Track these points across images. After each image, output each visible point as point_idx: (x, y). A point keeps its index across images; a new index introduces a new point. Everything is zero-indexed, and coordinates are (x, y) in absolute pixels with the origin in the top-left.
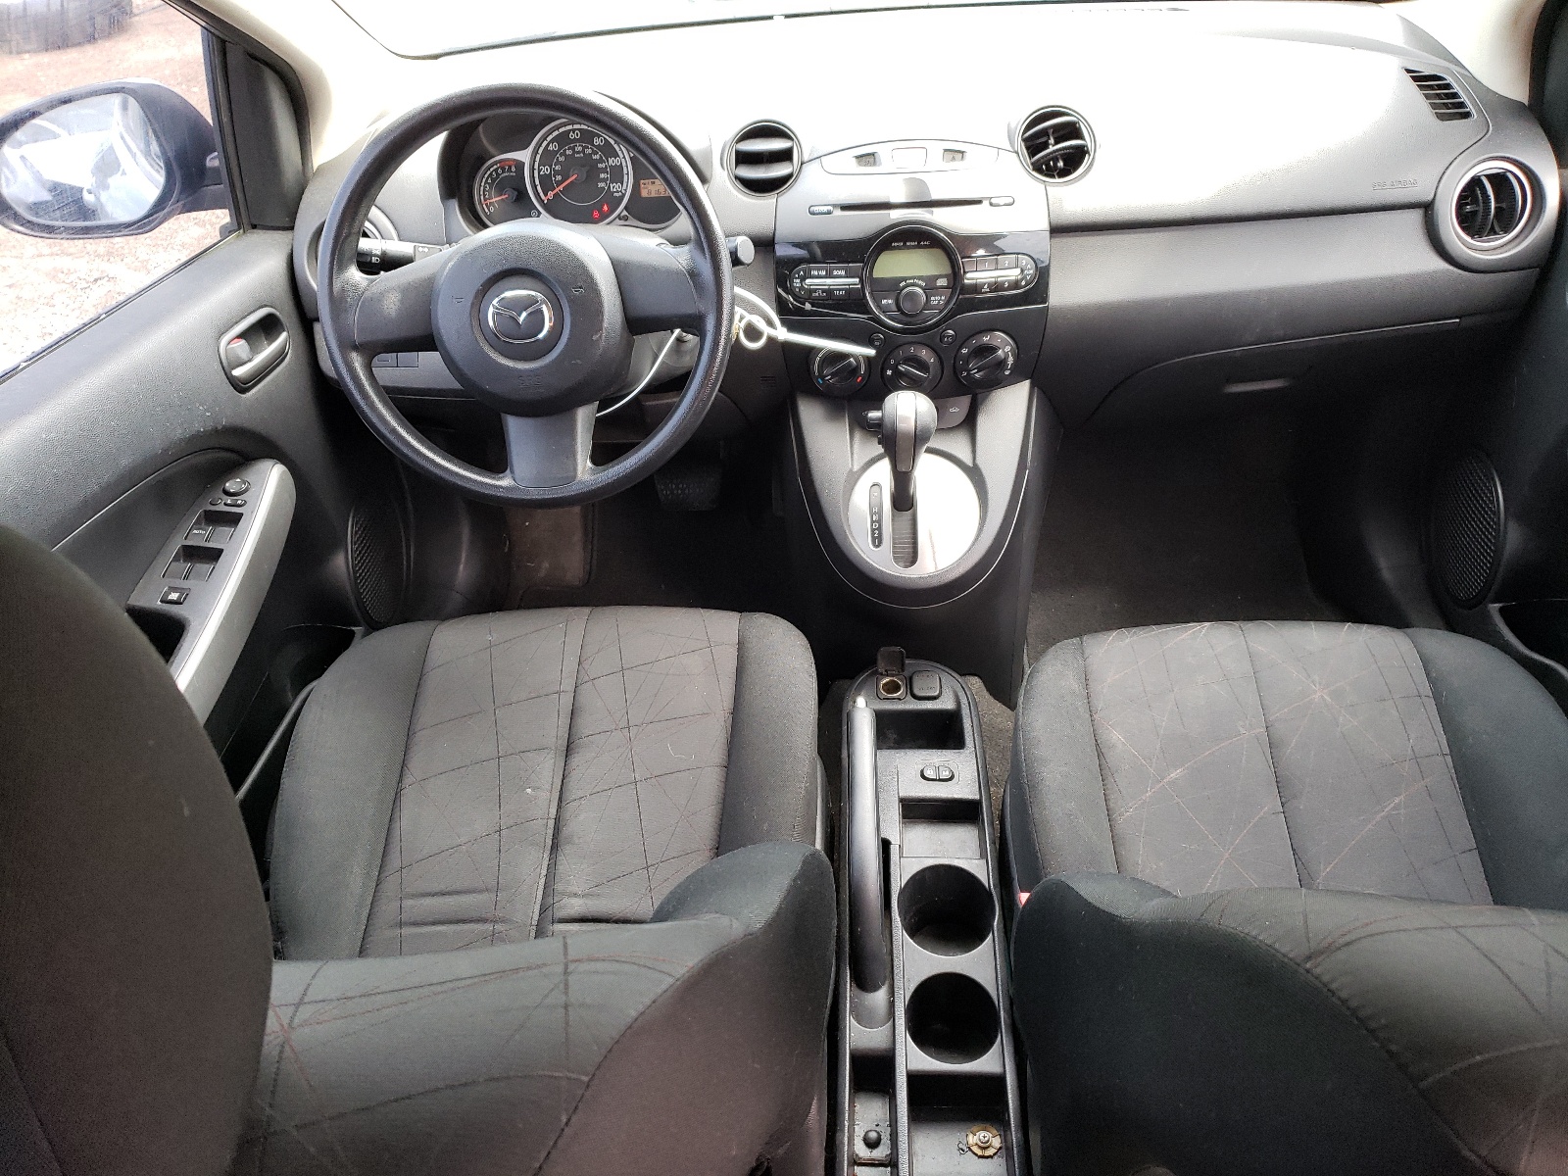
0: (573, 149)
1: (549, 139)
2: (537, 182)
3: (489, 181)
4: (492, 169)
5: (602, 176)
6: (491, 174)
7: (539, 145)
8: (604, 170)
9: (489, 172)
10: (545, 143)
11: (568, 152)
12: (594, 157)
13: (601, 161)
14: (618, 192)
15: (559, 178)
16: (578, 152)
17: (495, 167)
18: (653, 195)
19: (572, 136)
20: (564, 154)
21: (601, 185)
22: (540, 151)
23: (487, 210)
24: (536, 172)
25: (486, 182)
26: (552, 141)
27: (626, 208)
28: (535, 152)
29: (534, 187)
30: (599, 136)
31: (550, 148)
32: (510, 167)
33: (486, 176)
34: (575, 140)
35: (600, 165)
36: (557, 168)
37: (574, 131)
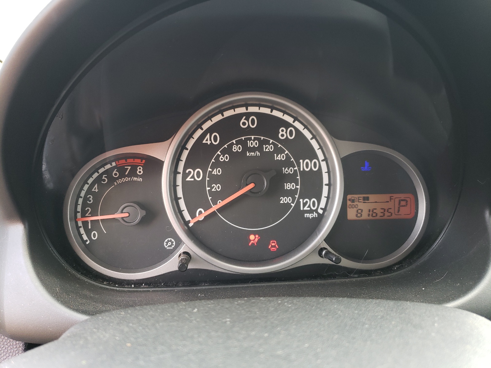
0: (244, 143)
1: (206, 126)
2: (180, 194)
3: (96, 189)
4: (101, 171)
5: (289, 186)
6: (100, 177)
7: (189, 136)
8: (292, 178)
9: (96, 175)
10: (199, 133)
11: (235, 149)
12: (280, 157)
13: (287, 163)
14: (311, 211)
15: (217, 187)
16: (253, 149)
17: (108, 166)
18: (365, 216)
19: (244, 124)
20: (228, 151)
21: (284, 200)
22: (190, 145)
23: (85, 237)
24: (179, 178)
25: (89, 191)
26: (210, 130)
27: (328, 239)
28: (182, 147)
29: (175, 199)
30: (287, 125)
31: (207, 141)
32: (134, 169)
33: (90, 181)
34: (249, 131)
35: (287, 171)
36: (215, 172)
37: (248, 115)
